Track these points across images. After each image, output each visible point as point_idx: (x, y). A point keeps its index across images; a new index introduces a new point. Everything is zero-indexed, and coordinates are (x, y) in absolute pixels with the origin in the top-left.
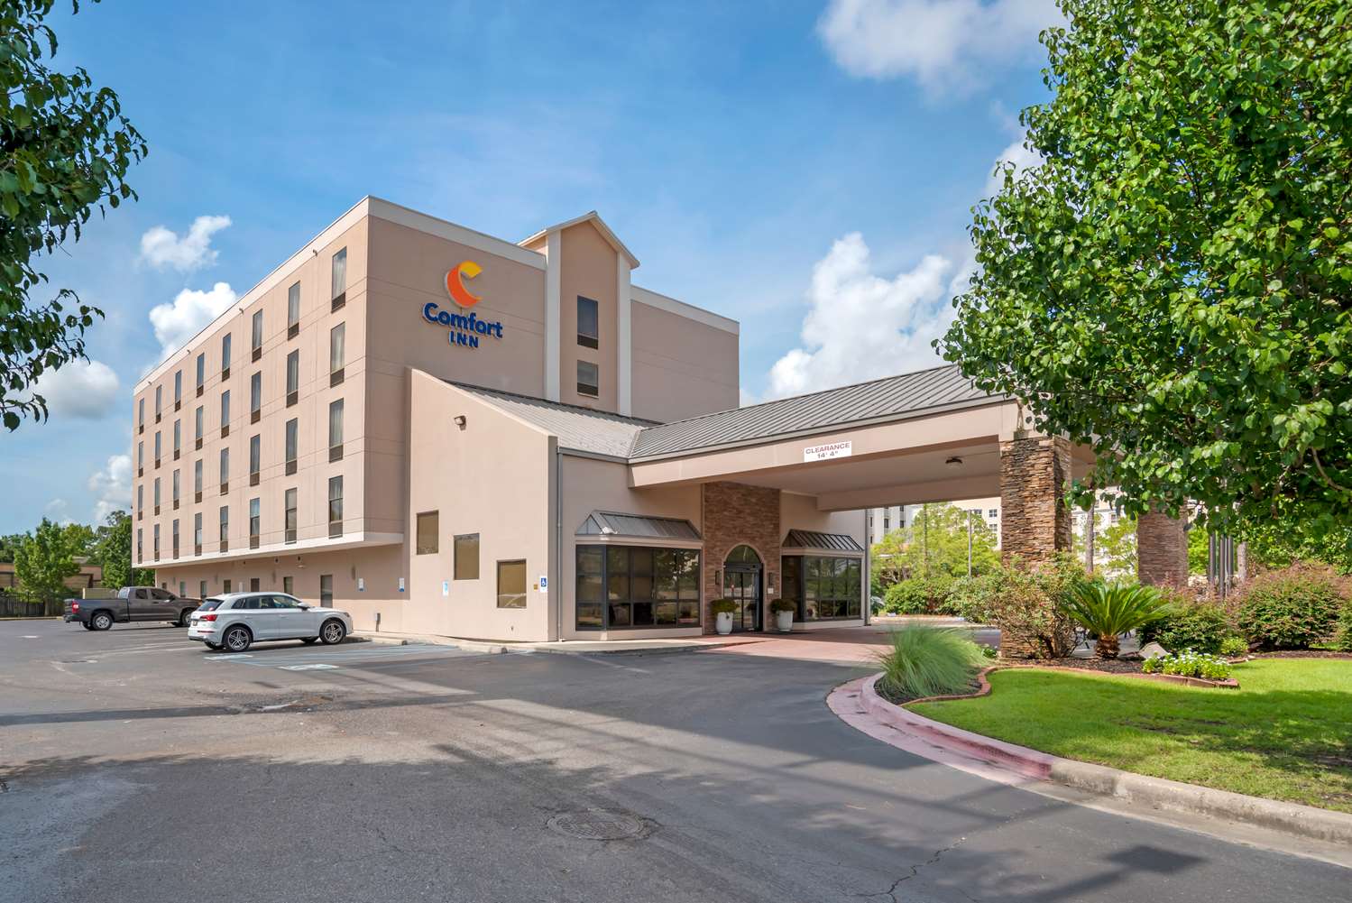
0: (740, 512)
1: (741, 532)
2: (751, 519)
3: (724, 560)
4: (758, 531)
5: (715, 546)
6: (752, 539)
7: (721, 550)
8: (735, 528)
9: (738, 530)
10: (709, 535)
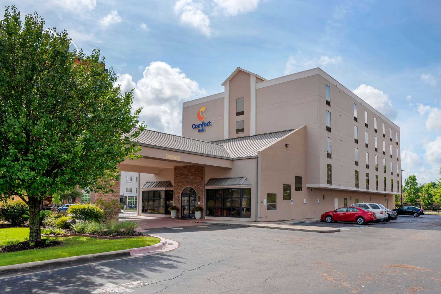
0: (187, 175)
1: (188, 182)
2: (192, 177)
3: (181, 193)
4: (194, 181)
5: (178, 188)
6: (192, 184)
7: (180, 189)
8: (185, 181)
9: (186, 182)
10: (176, 185)
